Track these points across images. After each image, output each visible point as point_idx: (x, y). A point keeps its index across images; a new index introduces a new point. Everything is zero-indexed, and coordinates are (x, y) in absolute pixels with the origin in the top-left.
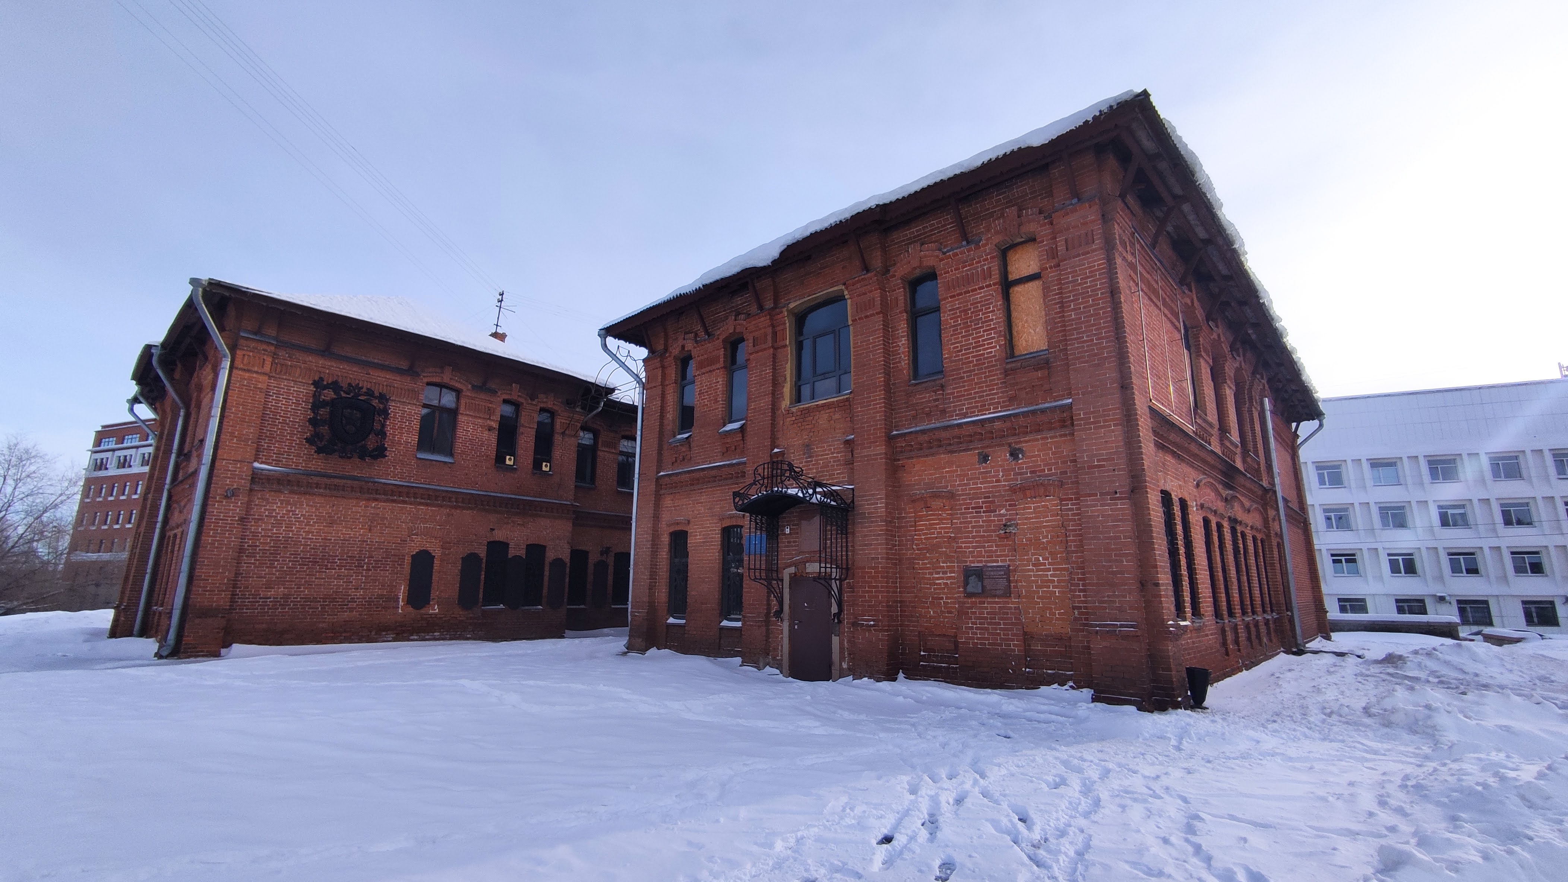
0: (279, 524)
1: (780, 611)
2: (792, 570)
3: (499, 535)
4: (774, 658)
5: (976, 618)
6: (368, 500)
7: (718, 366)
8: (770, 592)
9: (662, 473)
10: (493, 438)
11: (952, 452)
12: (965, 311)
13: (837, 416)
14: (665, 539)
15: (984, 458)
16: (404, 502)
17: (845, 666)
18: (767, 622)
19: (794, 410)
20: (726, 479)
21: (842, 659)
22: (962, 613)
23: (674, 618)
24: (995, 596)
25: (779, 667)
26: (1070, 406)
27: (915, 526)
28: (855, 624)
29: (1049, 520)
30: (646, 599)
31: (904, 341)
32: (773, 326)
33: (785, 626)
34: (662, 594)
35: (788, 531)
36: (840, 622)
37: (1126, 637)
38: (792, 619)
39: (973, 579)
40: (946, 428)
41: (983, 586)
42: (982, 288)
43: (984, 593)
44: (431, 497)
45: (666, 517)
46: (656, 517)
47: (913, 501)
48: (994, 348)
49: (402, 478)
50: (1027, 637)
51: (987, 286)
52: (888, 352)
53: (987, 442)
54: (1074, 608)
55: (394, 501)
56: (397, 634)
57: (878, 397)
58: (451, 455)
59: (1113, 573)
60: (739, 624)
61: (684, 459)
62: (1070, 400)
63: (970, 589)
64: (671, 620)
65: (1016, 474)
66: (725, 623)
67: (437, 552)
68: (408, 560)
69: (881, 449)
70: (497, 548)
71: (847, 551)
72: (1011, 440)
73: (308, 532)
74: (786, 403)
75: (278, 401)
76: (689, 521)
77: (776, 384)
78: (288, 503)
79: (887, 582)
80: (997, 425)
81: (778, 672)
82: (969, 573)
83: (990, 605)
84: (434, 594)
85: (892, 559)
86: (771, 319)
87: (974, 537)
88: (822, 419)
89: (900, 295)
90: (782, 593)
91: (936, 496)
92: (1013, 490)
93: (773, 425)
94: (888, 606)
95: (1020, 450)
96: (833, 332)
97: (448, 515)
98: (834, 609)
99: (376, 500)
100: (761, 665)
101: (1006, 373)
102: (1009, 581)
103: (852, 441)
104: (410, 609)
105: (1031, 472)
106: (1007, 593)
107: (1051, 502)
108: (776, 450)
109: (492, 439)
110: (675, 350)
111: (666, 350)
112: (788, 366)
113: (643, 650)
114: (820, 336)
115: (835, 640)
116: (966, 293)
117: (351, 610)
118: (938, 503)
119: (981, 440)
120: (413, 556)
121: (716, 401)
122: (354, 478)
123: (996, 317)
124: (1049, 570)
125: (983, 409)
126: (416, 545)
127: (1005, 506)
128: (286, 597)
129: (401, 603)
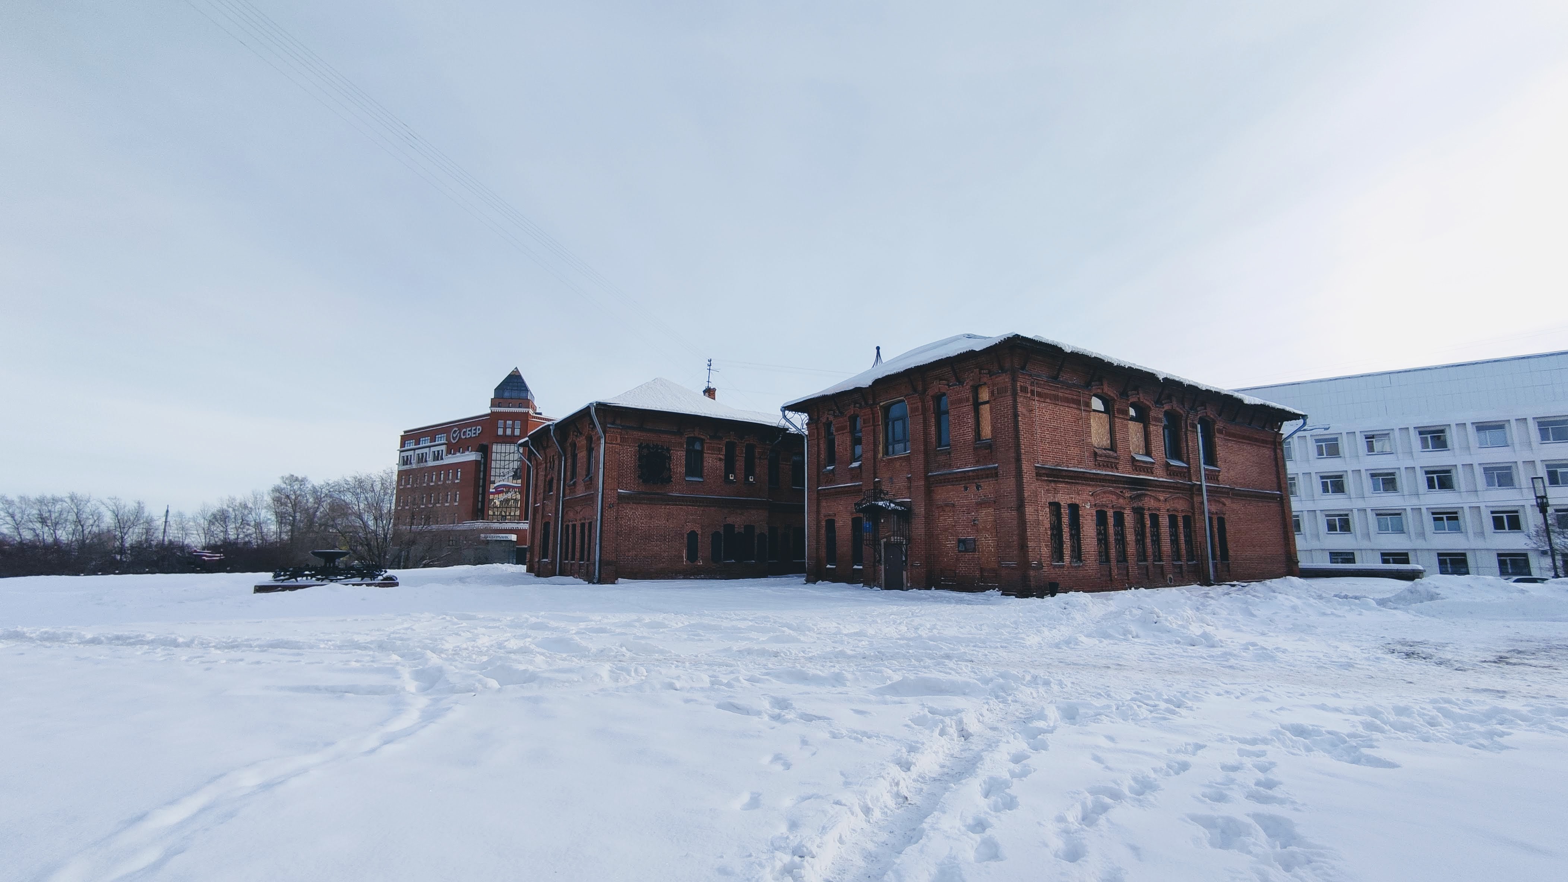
0: (629, 520)
1: (880, 559)
2: (885, 540)
3: (730, 520)
4: (878, 583)
5: (963, 562)
6: (665, 505)
7: (846, 431)
8: (875, 551)
9: (820, 488)
10: (723, 465)
11: (954, 485)
12: (959, 417)
13: (904, 464)
14: (823, 523)
15: (966, 489)
16: (682, 505)
17: (909, 585)
18: (874, 566)
19: (884, 459)
20: (853, 493)
21: (907, 582)
22: (957, 560)
23: (830, 565)
24: (970, 552)
25: (880, 587)
26: (996, 468)
27: (939, 519)
28: (912, 565)
29: (991, 518)
30: (815, 555)
31: (933, 428)
32: (873, 414)
33: (883, 567)
34: (823, 553)
35: (882, 521)
36: (906, 564)
37: (1013, 568)
38: (885, 564)
39: (961, 544)
40: (950, 474)
41: (965, 548)
42: (965, 406)
43: (966, 551)
44: (694, 502)
45: (823, 512)
46: (818, 512)
47: (938, 508)
48: (970, 436)
49: (680, 492)
50: (982, 570)
51: (968, 405)
52: (926, 434)
53: (967, 482)
54: (999, 557)
55: (677, 505)
56: (684, 576)
57: (921, 457)
58: (702, 477)
59: (1010, 542)
60: (861, 567)
61: (831, 481)
62: (997, 465)
63: (960, 549)
64: (828, 566)
65: (978, 497)
66: (855, 567)
67: (699, 532)
68: (686, 536)
69: (922, 483)
70: (729, 528)
71: (909, 531)
72: (976, 481)
73: (642, 523)
74: (880, 455)
75: (623, 457)
76: (835, 514)
77: (875, 444)
78: (632, 509)
79: (926, 546)
80: (971, 474)
81: (880, 589)
82: (960, 541)
83: (969, 556)
84: (700, 554)
85: (928, 535)
86: (872, 410)
87: (962, 525)
88: (898, 464)
89: (931, 404)
90: (881, 551)
91: (947, 505)
92: (978, 504)
93: (875, 467)
94: (926, 557)
95: (981, 487)
96: (902, 419)
97: (703, 511)
98: (904, 559)
99: (669, 505)
100: (872, 586)
101: (975, 449)
102: (975, 545)
103: (910, 477)
104: (689, 562)
105: (984, 496)
106: (974, 550)
107: (991, 510)
108: (877, 480)
109: (721, 465)
110: (823, 420)
111: (818, 418)
112: (881, 436)
113: (814, 582)
114: (896, 420)
115: (904, 573)
116: (959, 407)
117: (663, 563)
118: (947, 509)
119: (965, 480)
120: (688, 534)
121: (846, 450)
122: (658, 494)
123: (971, 421)
124: (990, 540)
125: (966, 466)
126: (689, 528)
127: (973, 511)
128: (636, 556)
129: (685, 559)
